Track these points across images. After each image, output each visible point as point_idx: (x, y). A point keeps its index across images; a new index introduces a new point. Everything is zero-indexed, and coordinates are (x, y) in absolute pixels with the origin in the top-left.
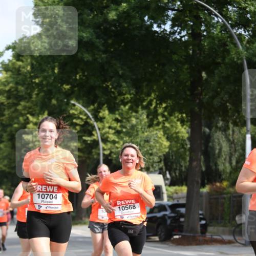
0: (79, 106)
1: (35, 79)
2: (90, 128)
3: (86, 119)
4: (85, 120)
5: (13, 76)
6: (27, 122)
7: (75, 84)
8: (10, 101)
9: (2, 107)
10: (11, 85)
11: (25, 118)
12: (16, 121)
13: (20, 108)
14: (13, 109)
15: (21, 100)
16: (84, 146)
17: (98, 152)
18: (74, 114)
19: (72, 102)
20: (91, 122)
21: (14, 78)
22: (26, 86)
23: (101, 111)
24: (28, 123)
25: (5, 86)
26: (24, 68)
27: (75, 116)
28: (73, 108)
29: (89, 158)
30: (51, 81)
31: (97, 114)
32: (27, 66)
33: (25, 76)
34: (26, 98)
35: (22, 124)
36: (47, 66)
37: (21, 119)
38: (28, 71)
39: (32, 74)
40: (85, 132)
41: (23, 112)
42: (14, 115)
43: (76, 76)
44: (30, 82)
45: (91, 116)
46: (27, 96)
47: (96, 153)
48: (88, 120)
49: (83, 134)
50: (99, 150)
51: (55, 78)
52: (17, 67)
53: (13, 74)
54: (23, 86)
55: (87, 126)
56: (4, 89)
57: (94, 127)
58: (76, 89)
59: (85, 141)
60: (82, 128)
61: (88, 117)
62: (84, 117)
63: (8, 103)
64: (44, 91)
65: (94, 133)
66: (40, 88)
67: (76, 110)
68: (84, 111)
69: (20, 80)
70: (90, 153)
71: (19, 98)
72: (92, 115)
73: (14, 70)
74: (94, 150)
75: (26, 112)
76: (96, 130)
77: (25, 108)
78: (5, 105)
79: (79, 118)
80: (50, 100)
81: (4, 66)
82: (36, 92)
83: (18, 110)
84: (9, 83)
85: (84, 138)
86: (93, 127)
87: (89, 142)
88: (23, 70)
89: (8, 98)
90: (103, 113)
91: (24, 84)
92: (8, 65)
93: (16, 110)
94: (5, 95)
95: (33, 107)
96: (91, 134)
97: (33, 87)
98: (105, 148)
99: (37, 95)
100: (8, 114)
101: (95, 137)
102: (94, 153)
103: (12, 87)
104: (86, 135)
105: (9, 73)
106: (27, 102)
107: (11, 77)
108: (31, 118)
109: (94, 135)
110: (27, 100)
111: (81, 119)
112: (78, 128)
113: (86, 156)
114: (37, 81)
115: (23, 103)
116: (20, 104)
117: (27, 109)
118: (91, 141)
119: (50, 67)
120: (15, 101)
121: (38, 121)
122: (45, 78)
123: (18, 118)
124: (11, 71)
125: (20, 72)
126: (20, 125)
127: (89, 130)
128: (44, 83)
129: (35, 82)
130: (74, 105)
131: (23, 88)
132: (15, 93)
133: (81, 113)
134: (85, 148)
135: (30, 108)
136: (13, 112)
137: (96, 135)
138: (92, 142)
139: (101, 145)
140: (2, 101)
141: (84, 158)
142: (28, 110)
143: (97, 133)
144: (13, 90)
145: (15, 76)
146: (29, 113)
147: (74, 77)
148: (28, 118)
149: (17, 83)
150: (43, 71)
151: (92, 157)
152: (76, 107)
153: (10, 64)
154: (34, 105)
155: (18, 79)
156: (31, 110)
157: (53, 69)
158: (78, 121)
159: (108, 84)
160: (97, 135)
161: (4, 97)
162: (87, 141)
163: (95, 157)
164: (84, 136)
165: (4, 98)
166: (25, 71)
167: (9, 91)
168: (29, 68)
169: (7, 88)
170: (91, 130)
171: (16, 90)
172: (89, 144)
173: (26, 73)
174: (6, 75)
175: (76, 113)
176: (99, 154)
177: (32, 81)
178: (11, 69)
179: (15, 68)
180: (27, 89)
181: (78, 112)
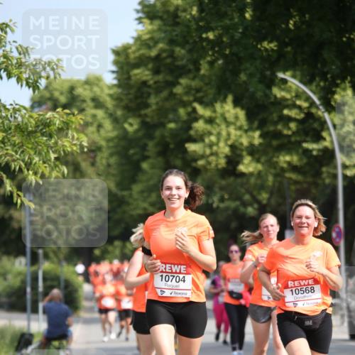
0: (294, 83)
1: (207, 32)
2: (316, 125)
3: (308, 108)
4: (306, 111)
5: (164, 28)
6: (194, 117)
7: (287, 40)
8: (160, 77)
9: (146, 89)
10: (161, 45)
11: (190, 109)
12: (171, 116)
13: (178, 90)
14: (165, 94)
15: (180, 76)
16: (305, 161)
17: (332, 171)
18: (284, 99)
19: (281, 75)
20: (320, 113)
21: (165, 32)
22: (188, 47)
23: (338, 90)
24: (196, 120)
25: (149, 47)
26: (185, 10)
27: (285, 103)
28: (283, 86)
29: (316, 184)
30: (237, 36)
31: (329, 96)
32: (191, 7)
33: (188, 27)
34: (190, 71)
35: (185, 122)
36: (230, 6)
37: (182, 111)
38: (193, 17)
39: (201, 24)
40: (306, 134)
41: (185, 98)
42: (168, 105)
43: (288, 23)
44: (197, 40)
45: (318, 102)
46: (191, 67)
47: (328, 173)
48: (314, 110)
49: (303, 138)
50: (336, 167)
51: (246, 29)
52: (172, 9)
53: (165, 25)
54: (183, 47)
55: (311, 121)
56: (147, 55)
57: (325, 122)
58: (289, 49)
59: (307, 152)
60: (301, 127)
61: (312, 104)
62: (305, 105)
63: (155, 83)
64: (225, 57)
65: (324, 134)
66: (216, 49)
67: (289, 91)
68: (304, 92)
69: (177, 35)
70: (318, 174)
71: (177, 72)
72: (319, 99)
73: (165, 17)
74: (324, 169)
75: (191, 98)
76: (328, 129)
77: (189, 90)
78: (149, 86)
79: (294, 106)
80: (236, 73)
81: (146, 9)
82: (209, 59)
83: (175, 94)
84: (156, 43)
85: (305, 145)
86: (323, 124)
87: (315, 153)
88: (184, 14)
89: (156, 71)
90: (342, 93)
91: (187, 42)
92: (154, 6)
93: (172, 95)
94: (150, 66)
95: (205, 89)
96: (318, 138)
97: (203, 48)
98: (348, 163)
99: (211, 63)
100: (157, 103)
101: (327, 144)
102: (325, 175)
103: (162, 51)
104: (308, 139)
105: (157, 23)
106: (194, 79)
107: (159, 29)
108: (200, 110)
109: (324, 139)
110: (191, 76)
111: (300, 108)
112: (293, 125)
113: (309, 179)
114: (211, 35)
115: (183, 81)
116: (179, 83)
117: (193, 92)
118: (319, 150)
119: (236, 6)
120: (169, 78)
121: (213, 115)
122: (226, 29)
123: (175, 111)
124: (161, 18)
125: (178, 20)
126: (180, 125)
127: (314, 130)
128: (225, 39)
129: (207, 39)
130: (284, 81)
131: (183, 52)
132: (169, 61)
133: (298, 96)
134: (307, 164)
135: (198, 90)
136: (166, 99)
137: (328, 139)
138: (320, 153)
139: (340, 158)
140: (145, 78)
141: (305, 186)
142: (194, 95)
143: (330, 135)
144: (164, 55)
145: (168, 28)
146: (196, 100)
147: (283, 26)
148: (194, 110)
149: (172, 42)
150: (222, 16)
151: (320, 182)
152: (289, 84)
153: (158, 4)
154: (207, 84)
155: (174, 33)
156: (199, 95)
157: (242, 11)
158: (293, 113)
159: (352, 36)
160: (331, 139)
161: (148, 70)
162: (311, 151)
163: (327, 181)
164: (306, 141)
165: (147, 73)
166: (188, 17)
167: (158, 57)
168: (195, 11)
169: (153, 53)
170: (319, 129)
171: (172, 55)
172: (316, 157)
173: (189, 21)
174: (150, 27)
175: (288, 96)
176: (335, 176)
177: (201, 37)
178: (160, 14)
179: (168, 12)
180: (190, 51)
181: (294, 94)
